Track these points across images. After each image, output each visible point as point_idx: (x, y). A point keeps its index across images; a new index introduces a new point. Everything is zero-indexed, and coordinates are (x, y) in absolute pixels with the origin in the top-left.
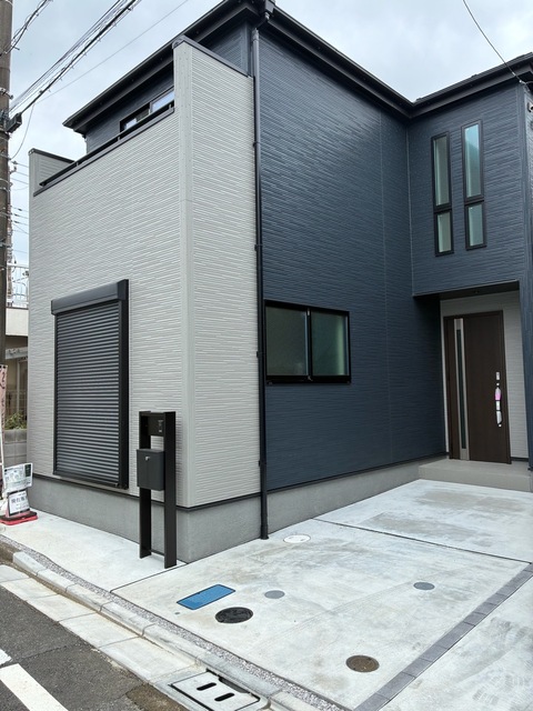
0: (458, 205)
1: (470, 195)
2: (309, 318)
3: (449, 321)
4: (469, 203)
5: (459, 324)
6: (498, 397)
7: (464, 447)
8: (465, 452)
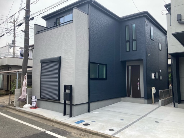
0: (131, 41)
1: (133, 39)
2: (99, 66)
3: (128, 67)
4: (133, 40)
5: (130, 67)
6: (138, 84)
7: (131, 94)
8: (131, 96)
